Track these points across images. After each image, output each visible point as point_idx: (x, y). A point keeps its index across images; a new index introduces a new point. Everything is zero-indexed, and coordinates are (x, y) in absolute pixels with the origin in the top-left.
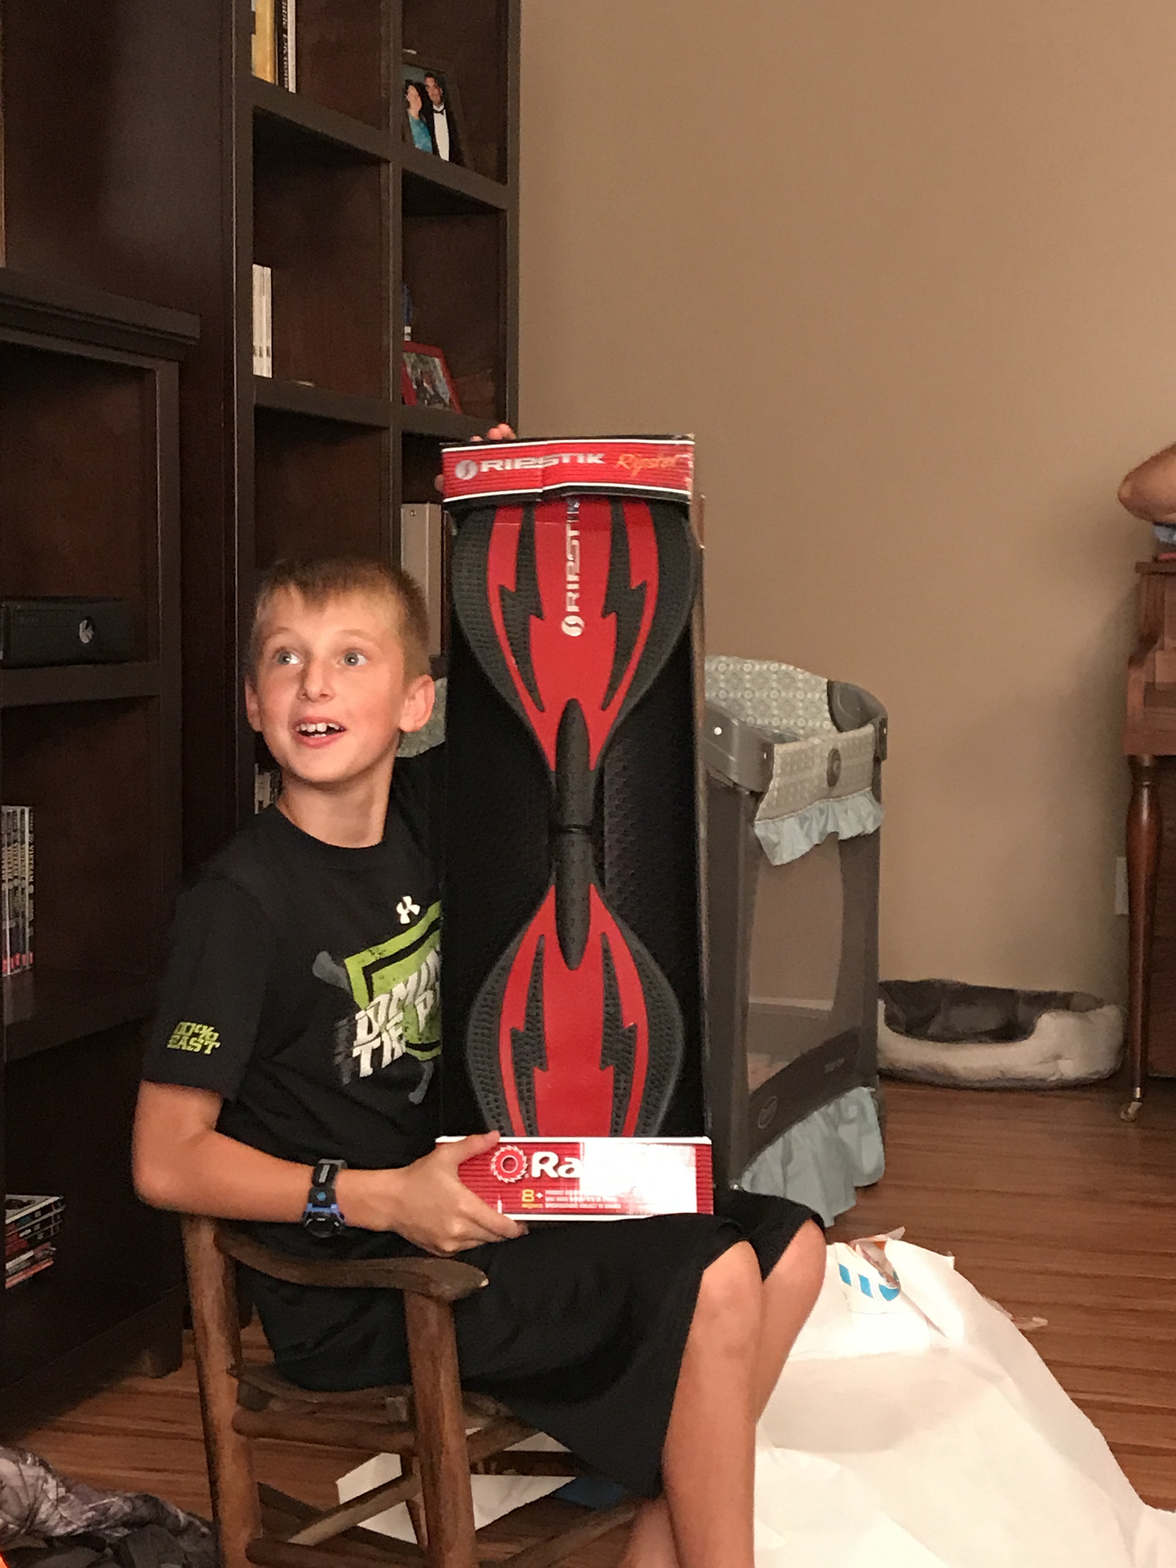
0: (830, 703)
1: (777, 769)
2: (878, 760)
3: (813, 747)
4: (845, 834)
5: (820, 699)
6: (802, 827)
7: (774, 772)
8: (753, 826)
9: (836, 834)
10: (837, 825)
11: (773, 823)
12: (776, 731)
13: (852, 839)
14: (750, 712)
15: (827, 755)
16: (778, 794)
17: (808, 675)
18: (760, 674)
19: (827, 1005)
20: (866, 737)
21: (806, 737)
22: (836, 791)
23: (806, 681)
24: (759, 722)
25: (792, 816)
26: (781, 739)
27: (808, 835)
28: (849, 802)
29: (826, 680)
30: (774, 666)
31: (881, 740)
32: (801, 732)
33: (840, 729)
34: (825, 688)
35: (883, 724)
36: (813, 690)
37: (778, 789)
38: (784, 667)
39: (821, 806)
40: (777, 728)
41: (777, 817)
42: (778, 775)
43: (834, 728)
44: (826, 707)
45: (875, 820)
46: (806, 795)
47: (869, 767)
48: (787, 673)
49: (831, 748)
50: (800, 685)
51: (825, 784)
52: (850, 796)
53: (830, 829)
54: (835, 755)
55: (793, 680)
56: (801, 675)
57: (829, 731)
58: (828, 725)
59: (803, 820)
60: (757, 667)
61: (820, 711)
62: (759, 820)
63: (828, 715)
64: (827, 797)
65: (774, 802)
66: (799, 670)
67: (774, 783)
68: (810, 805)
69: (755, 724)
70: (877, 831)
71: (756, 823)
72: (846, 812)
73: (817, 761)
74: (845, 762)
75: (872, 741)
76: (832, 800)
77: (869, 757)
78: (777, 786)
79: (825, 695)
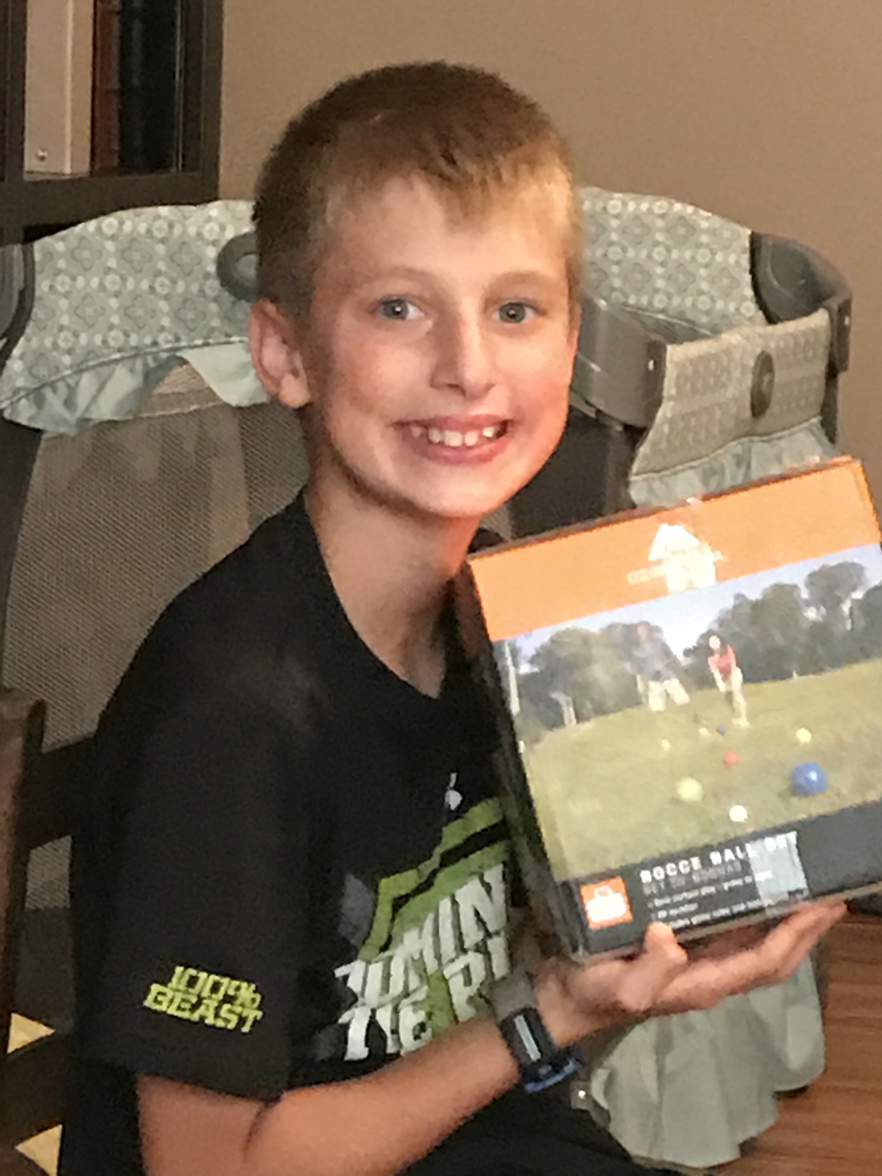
0: (753, 272)
1: (669, 387)
2: (833, 372)
3: (728, 351)
5: (737, 263)
7: (665, 393)
8: (627, 484)
11: (661, 478)
12: (661, 317)
14: (617, 283)
15: (751, 363)
16: (671, 429)
17: (717, 221)
18: (637, 217)
20: (814, 331)
21: (715, 331)
22: (765, 423)
23: (713, 232)
24: (634, 301)
25: (691, 468)
26: (674, 334)
28: (783, 443)
29: (749, 232)
30: (660, 205)
31: (841, 336)
32: (704, 319)
33: (771, 319)
34: (747, 244)
35: (844, 310)
36: (726, 248)
37: (671, 421)
38: (678, 207)
39: (739, 450)
40: (665, 311)
41: (665, 469)
42: (671, 398)
43: (762, 317)
44: (748, 278)
46: (716, 431)
47: (819, 383)
48: (682, 219)
49: (759, 351)
50: (704, 239)
51: (748, 413)
52: (785, 433)
54: (765, 364)
55: (692, 229)
56: (705, 220)
57: (751, 321)
58: (750, 308)
59: (709, 474)
60: (631, 206)
61: (736, 283)
62: (638, 474)
63: (749, 292)
64: (749, 434)
65: (663, 445)
66: (703, 213)
67: (664, 412)
68: (721, 447)
71: (633, 478)
73: (737, 373)
74: (780, 376)
75: (824, 338)
76: (755, 438)
77: (820, 367)
78: (669, 415)
79: (747, 256)
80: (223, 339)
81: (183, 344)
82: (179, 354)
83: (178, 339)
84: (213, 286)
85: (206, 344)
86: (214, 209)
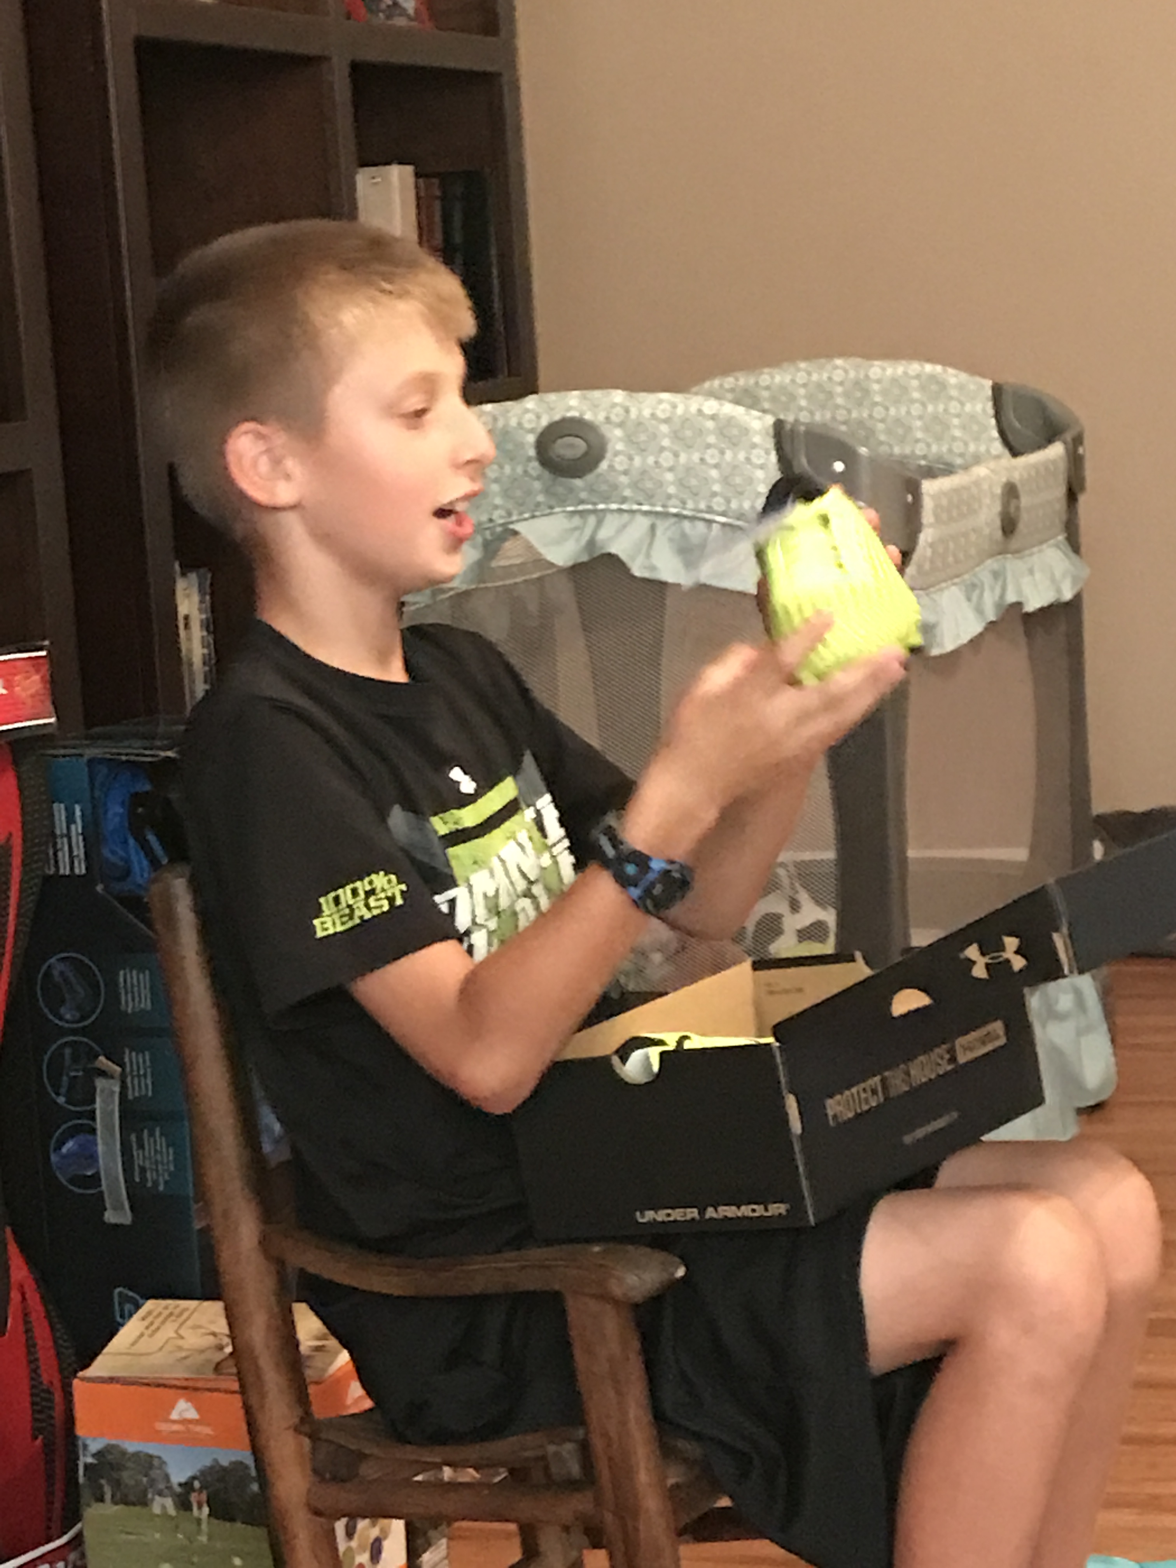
0: (998, 415)
1: (927, 515)
2: (1072, 496)
3: (977, 483)
4: (1033, 604)
5: (984, 411)
6: (969, 599)
7: (924, 522)
9: (1019, 605)
10: (1019, 592)
11: (927, 595)
12: (923, 463)
13: (1042, 610)
14: (882, 437)
15: (998, 491)
16: (933, 552)
17: (964, 377)
18: (894, 380)
19: (1021, 854)
20: (1054, 462)
21: (966, 468)
22: (1015, 543)
23: (961, 387)
24: (897, 450)
25: (954, 584)
26: (931, 473)
27: (979, 610)
28: (1035, 558)
29: (991, 383)
30: (915, 367)
31: (1075, 462)
32: (959, 461)
33: (1015, 453)
34: (989, 393)
35: (1078, 440)
36: (973, 399)
37: (931, 545)
38: (928, 368)
39: (995, 566)
40: (924, 457)
41: (932, 586)
42: (931, 525)
43: (1007, 453)
44: (993, 421)
45: (1075, 580)
46: (973, 551)
47: (1060, 505)
48: (932, 378)
49: (1004, 480)
50: (954, 392)
51: (999, 534)
52: (1035, 549)
53: (1011, 598)
54: (1011, 491)
55: (943, 386)
56: (953, 377)
57: (998, 457)
58: (997, 447)
59: (971, 589)
60: (889, 371)
61: (985, 428)
63: (995, 434)
64: (1003, 552)
65: (927, 566)
66: (951, 371)
67: (925, 538)
68: (978, 565)
69: (891, 455)
70: (1078, 598)
72: (1031, 572)
73: (987, 501)
74: (1025, 501)
75: (1062, 466)
76: (1009, 556)
77: (1061, 491)
78: (930, 540)
79: (990, 404)
80: (548, 511)
81: (514, 518)
82: (511, 526)
83: (510, 514)
84: (535, 467)
85: (533, 517)
86: (530, 402)
